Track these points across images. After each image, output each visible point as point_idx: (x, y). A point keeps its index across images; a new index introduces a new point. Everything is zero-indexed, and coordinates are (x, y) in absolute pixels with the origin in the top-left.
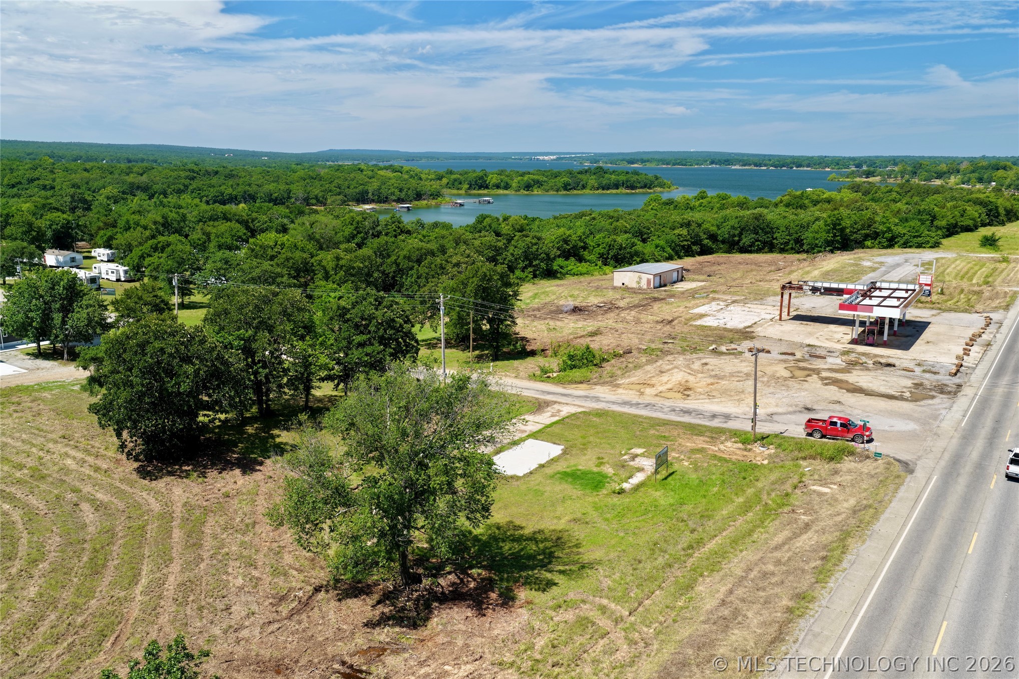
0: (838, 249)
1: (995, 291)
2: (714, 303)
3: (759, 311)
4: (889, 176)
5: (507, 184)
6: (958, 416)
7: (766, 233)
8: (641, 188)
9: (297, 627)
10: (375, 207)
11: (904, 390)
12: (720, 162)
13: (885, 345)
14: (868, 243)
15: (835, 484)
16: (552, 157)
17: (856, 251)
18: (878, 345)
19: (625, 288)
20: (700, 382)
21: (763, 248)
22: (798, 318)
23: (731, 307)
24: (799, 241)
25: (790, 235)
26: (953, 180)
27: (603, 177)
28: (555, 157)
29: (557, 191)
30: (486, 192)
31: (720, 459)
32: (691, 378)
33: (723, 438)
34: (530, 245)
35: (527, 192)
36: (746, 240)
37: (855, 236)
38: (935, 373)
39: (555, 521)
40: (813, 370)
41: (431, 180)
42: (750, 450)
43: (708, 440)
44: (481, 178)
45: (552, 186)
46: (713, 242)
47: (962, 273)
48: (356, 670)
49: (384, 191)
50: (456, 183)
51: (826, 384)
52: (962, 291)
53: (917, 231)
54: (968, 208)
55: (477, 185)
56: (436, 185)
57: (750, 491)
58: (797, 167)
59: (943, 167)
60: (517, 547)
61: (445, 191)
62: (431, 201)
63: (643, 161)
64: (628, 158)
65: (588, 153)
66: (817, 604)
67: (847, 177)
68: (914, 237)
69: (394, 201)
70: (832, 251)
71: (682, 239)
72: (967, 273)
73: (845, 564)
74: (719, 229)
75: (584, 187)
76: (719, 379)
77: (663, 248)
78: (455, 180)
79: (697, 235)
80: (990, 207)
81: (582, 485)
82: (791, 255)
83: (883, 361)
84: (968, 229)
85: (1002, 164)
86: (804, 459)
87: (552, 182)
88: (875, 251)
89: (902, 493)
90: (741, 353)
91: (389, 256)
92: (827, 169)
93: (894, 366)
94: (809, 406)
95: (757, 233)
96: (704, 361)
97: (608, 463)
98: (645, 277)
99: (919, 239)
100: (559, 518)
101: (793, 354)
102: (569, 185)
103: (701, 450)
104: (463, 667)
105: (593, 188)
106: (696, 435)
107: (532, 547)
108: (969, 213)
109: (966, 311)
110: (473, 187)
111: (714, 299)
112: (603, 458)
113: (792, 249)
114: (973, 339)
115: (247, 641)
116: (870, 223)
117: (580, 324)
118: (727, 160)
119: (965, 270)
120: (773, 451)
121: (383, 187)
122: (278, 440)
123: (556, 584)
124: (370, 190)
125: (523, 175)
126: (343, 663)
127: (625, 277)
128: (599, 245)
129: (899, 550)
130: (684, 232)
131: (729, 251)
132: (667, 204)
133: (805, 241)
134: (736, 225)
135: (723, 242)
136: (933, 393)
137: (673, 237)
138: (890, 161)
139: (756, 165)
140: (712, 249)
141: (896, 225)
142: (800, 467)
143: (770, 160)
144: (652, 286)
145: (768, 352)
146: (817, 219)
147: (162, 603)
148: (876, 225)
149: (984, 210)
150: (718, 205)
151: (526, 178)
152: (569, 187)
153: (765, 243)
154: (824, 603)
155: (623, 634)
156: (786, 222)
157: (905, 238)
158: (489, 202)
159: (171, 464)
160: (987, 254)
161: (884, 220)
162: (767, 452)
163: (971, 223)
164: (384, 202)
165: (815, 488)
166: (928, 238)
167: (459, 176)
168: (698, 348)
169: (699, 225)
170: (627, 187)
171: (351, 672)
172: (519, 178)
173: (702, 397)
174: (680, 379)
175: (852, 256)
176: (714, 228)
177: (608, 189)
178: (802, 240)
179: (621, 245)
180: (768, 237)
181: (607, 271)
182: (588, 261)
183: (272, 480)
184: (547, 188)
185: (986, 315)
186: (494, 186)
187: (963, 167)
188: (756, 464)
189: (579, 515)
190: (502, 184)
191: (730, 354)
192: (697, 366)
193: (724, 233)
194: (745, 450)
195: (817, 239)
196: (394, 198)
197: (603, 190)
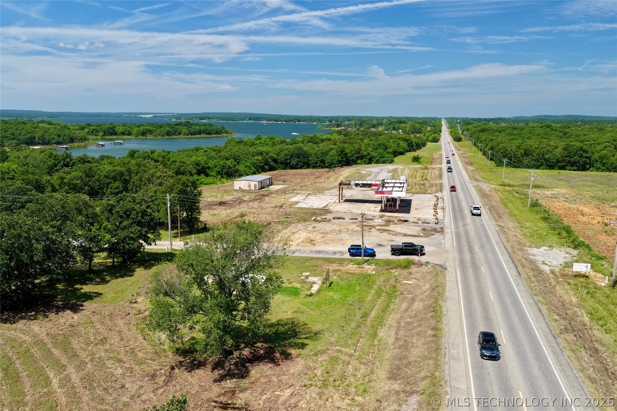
0: (345, 165)
1: (431, 183)
2: (299, 196)
3: (325, 198)
4: (349, 127)
5: (130, 132)
6: (450, 242)
7: (304, 158)
8: (215, 134)
9: (175, 389)
10: (42, 147)
11: (419, 232)
12: (254, 119)
13: (397, 211)
14: (359, 161)
15: (413, 279)
16: (150, 116)
17: (353, 166)
18: (394, 212)
19: (241, 190)
20: (317, 237)
21: (303, 166)
22: (347, 201)
23: (309, 197)
24: (323, 161)
25: (318, 158)
26: (381, 129)
27: (191, 128)
28: (152, 116)
29: (163, 136)
30: (115, 137)
31: (351, 274)
32: (311, 235)
33: (346, 263)
34: (180, 167)
35: (144, 137)
36: (294, 162)
37: (352, 158)
38: (428, 223)
39: (285, 314)
40: (371, 226)
41: (77, 130)
42: (363, 268)
43: (339, 265)
44: (112, 128)
45: (159, 133)
46: (276, 164)
47: (410, 175)
48: (225, 404)
49: (47, 137)
50: (95, 132)
51: (381, 232)
52: (416, 184)
53: (382, 155)
54: (401, 143)
55: (109, 133)
56: (82, 133)
57: (375, 287)
58: (298, 122)
59: (375, 122)
60: (274, 330)
61: (90, 137)
62: (80, 143)
63: (209, 118)
64: (199, 116)
65: (173, 113)
66: (444, 331)
67: (328, 128)
68: (381, 157)
69: (55, 143)
70: (342, 167)
71: (259, 162)
72: (412, 175)
73: (444, 313)
74: (278, 156)
75: (179, 134)
76: (326, 234)
77: (250, 168)
78: (94, 130)
79: (267, 160)
80: (409, 142)
81: (286, 294)
82: (319, 169)
83: (403, 219)
84: (402, 153)
85: (403, 120)
86: (392, 269)
87: (159, 131)
88: (363, 166)
89: (448, 278)
90: (330, 220)
91: (93, 177)
92: (314, 123)
93: (408, 221)
94: (380, 244)
95: (299, 158)
96: (313, 225)
97: (295, 282)
98: (253, 184)
99: (384, 159)
100: (286, 312)
101: (357, 219)
102: (170, 132)
103: (338, 270)
104: (286, 391)
105: (185, 134)
106: (331, 263)
107: (282, 329)
108: (401, 145)
109: (424, 193)
110: (107, 134)
111: (297, 194)
112: (290, 280)
113: (319, 166)
114: (436, 206)
115: (149, 401)
116: (359, 151)
117: (229, 211)
118: (258, 118)
119: (411, 174)
120: (374, 267)
121: (46, 134)
122: (83, 291)
123: (307, 344)
124: (37, 136)
125: (139, 126)
126: (216, 402)
127: (241, 184)
128: (216, 167)
129: (463, 303)
130: (260, 158)
131: (285, 168)
132: (239, 143)
133: (326, 161)
134: (288, 154)
135: (281, 163)
136: (432, 233)
137: (255, 161)
138: (346, 119)
139: (275, 121)
140: (275, 167)
141: (372, 151)
142: (392, 273)
143: (282, 118)
144: (257, 188)
145: (344, 219)
146: (331, 149)
147: (78, 391)
148: (362, 152)
149: (406, 143)
150: (271, 143)
151: (142, 128)
152: (170, 134)
153: (304, 163)
154: (446, 330)
155: (357, 361)
156: (315, 151)
157: (377, 158)
158: (121, 144)
159: (18, 312)
160: (416, 166)
161: (366, 149)
162: (372, 268)
163: (402, 150)
164: (48, 144)
165: (405, 282)
166: (388, 158)
167: (96, 127)
168: (306, 219)
169: (267, 154)
170: (206, 134)
171: (223, 405)
172: (137, 128)
173: (322, 244)
174: (305, 236)
175: (354, 169)
176: (275, 155)
177: (194, 135)
178: (324, 161)
179: (229, 166)
180: (306, 160)
181: (225, 181)
182: (212, 176)
183: (96, 314)
184: (156, 134)
185: (434, 194)
186: (120, 133)
187: (384, 121)
188: (370, 274)
189: (296, 309)
190: (126, 132)
191: (324, 221)
192: (310, 228)
193: (281, 158)
194: (360, 268)
195: (334, 160)
196: (54, 141)
197: (192, 135)
